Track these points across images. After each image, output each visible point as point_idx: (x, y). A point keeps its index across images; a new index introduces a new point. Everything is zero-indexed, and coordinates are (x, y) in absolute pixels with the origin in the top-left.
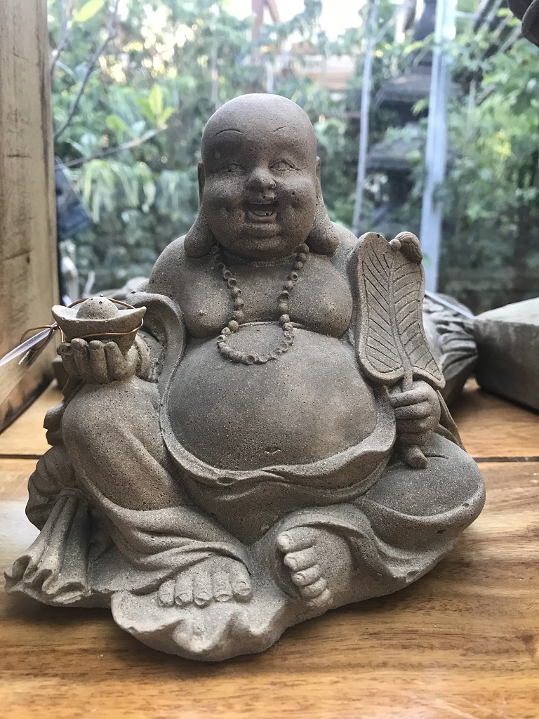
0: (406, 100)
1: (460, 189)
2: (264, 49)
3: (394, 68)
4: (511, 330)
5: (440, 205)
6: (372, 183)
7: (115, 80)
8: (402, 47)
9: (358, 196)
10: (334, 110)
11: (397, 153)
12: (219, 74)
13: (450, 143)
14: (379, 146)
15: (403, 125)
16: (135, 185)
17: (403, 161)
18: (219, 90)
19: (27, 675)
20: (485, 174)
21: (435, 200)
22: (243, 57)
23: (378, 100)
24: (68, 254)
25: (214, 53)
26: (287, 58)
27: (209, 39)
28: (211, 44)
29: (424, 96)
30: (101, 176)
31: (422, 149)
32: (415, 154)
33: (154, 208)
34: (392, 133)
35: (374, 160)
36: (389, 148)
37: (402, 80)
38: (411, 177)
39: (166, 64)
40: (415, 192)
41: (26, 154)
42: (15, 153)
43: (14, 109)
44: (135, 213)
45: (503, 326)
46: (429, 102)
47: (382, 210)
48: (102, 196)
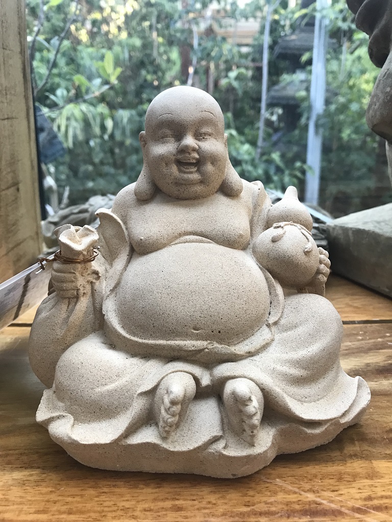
0: (296, 52)
1: (336, 118)
2: (191, 15)
3: (287, 28)
4: (350, 233)
5: (321, 130)
6: (272, 114)
7: (82, 41)
8: (293, 12)
9: (261, 124)
10: (243, 61)
11: (290, 92)
12: (158, 35)
13: (328, 84)
14: (276, 87)
15: (294, 72)
16: (98, 120)
17: (294, 98)
18: (158, 47)
19: (21, 467)
20: (354, 107)
21: (317, 126)
22: (176, 22)
23: (276, 52)
24: (50, 174)
25: (154, 20)
26: (209, 22)
27: (150, 9)
28: (151, 13)
29: (310, 49)
30: (73, 114)
31: (308, 89)
32: (303, 93)
33: (112, 136)
34: (286, 78)
35: (273, 98)
36: (284, 88)
37: (293, 37)
38: (299, 110)
39: (119, 28)
40: (303, 120)
41: (14, 117)
42: (6, 117)
43: (4, 86)
44: (98, 140)
45: (345, 230)
46: (312, 54)
47: (279, 134)
48: (75, 128)
